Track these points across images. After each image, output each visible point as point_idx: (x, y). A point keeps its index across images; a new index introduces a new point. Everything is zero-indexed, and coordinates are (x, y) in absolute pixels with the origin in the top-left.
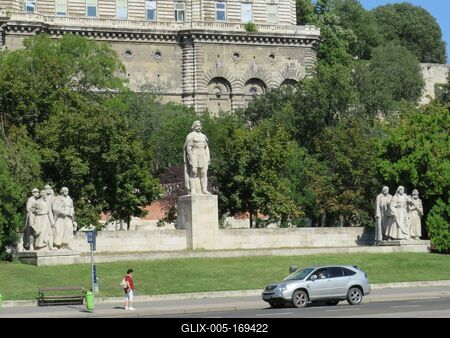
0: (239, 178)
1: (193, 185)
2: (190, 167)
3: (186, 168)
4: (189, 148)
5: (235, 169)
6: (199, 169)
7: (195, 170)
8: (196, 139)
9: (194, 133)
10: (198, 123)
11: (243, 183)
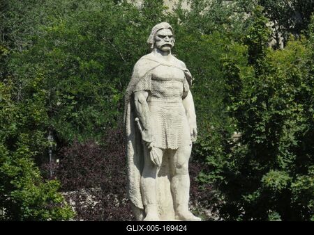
0: (276, 179)
1: (151, 195)
2: (143, 149)
3: (131, 152)
4: (142, 96)
5: (265, 154)
6: (168, 153)
7: (157, 155)
8: (160, 73)
9: (154, 55)
10: (164, 28)
11: (286, 192)
